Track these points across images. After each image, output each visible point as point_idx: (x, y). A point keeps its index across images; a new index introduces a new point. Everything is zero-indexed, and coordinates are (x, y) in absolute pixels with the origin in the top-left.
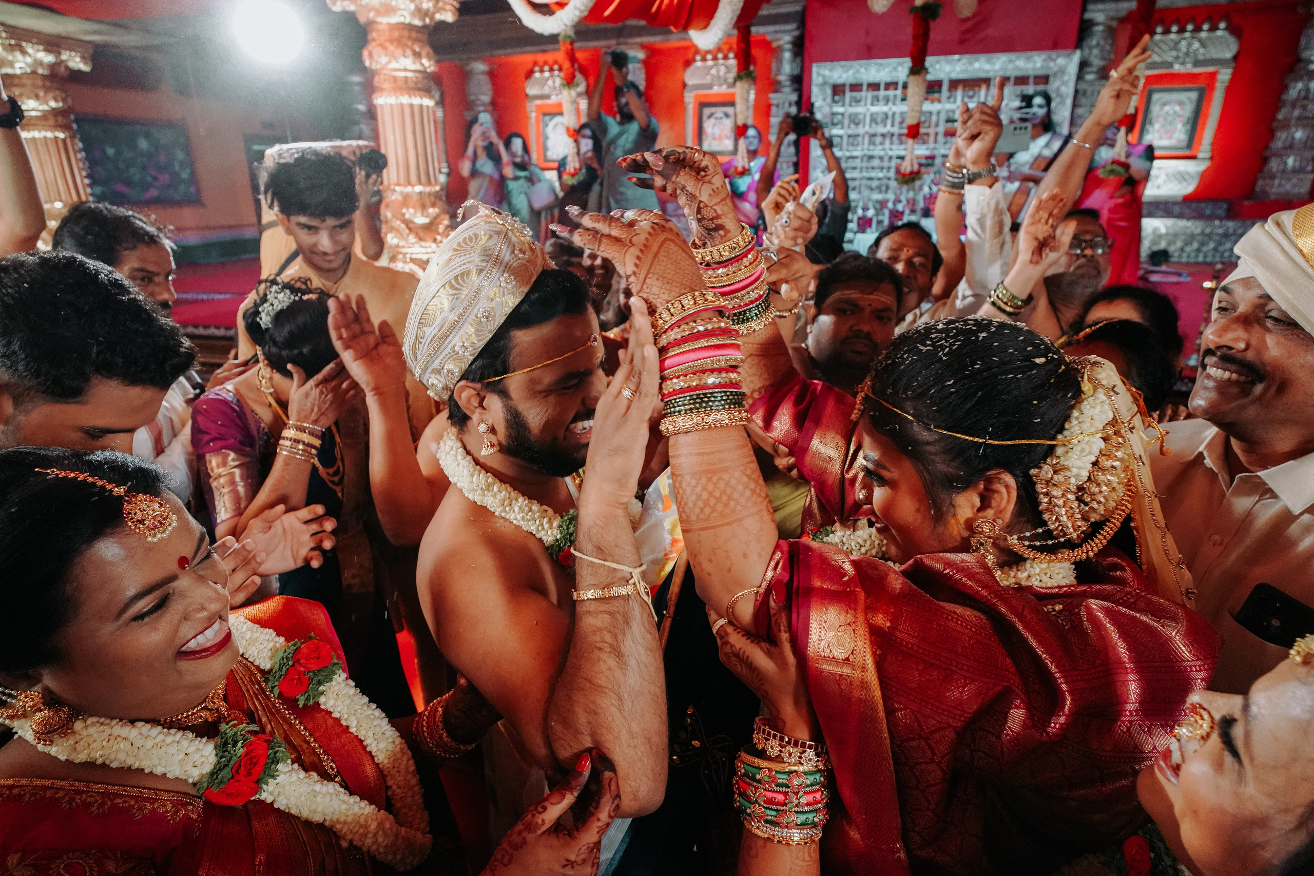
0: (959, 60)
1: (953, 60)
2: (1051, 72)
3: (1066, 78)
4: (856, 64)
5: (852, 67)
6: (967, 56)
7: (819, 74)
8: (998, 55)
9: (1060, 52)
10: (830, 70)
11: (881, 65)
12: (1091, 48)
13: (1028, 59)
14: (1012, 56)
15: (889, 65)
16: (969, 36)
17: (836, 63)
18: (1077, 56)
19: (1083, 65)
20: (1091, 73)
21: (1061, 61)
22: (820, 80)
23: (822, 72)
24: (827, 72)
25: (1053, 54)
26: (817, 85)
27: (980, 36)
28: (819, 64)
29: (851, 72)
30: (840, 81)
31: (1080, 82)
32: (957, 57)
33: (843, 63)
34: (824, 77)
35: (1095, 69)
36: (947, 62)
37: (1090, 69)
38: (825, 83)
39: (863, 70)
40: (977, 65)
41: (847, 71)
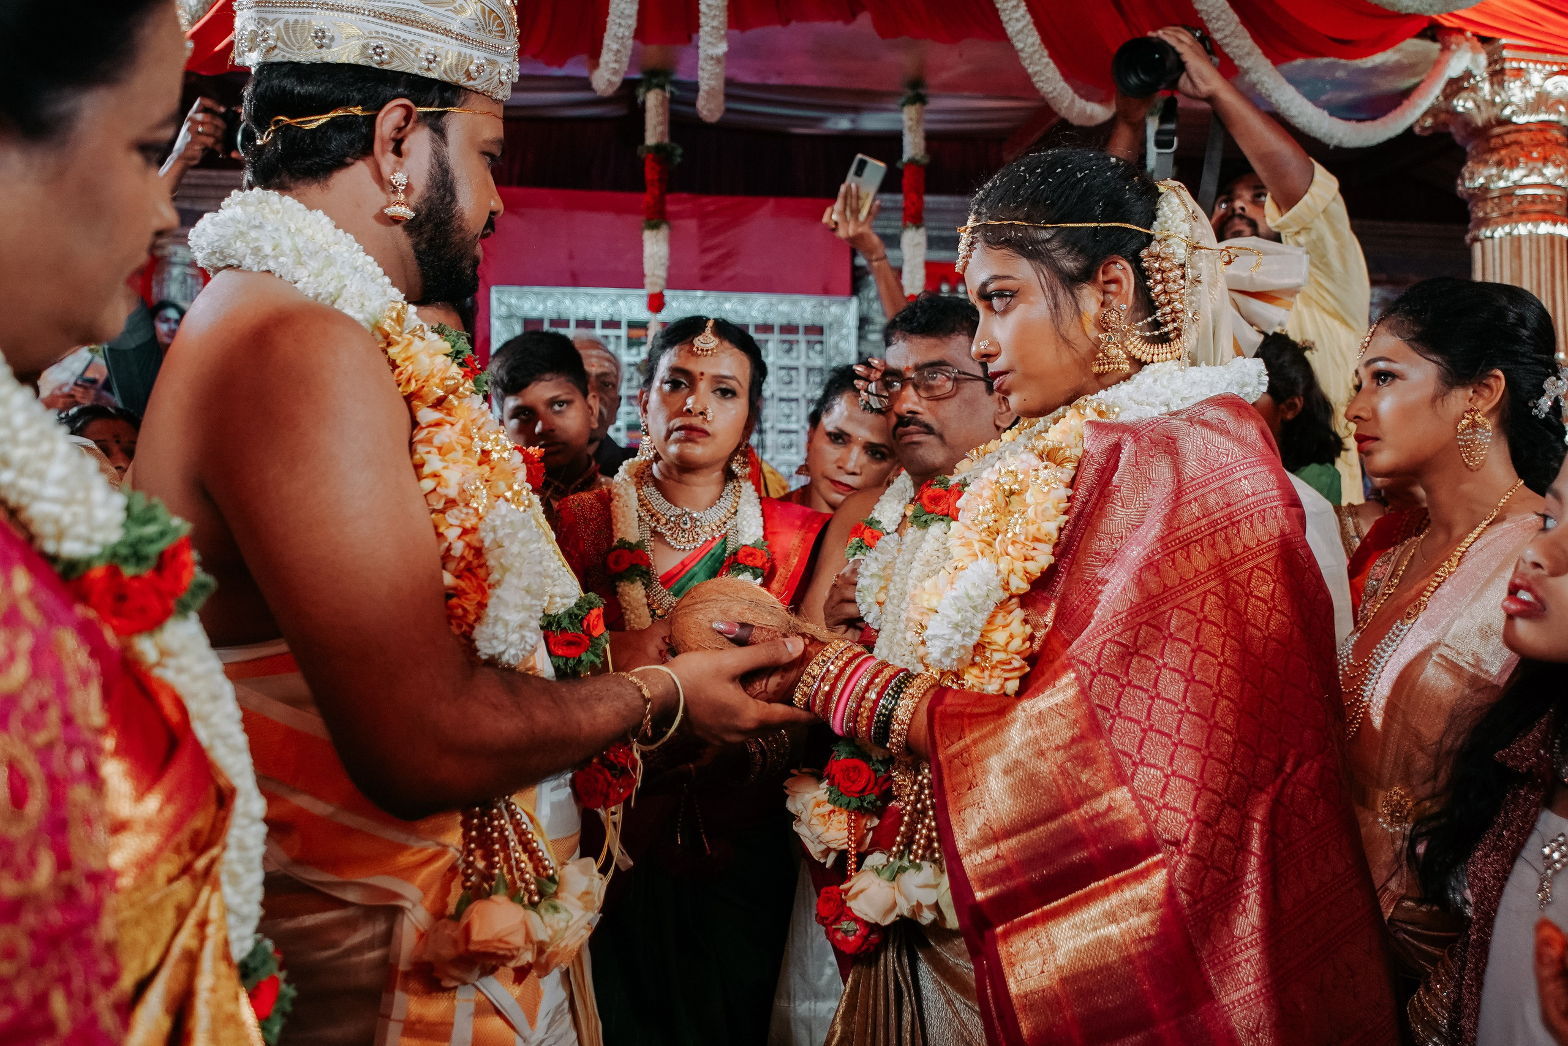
0: (703, 298)
1: (695, 297)
2: (825, 324)
3: (844, 331)
4: (558, 291)
5: (551, 295)
6: (713, 294)
7: (500, 302)
8: (755, 295)
9: (834, 298)
10: (519, 298)
11: (594, 296)
12: (869, 301)
13: (794, 303)
14: (774, 298)
15: (606, 296)
16: (712, 272)
17: (526, 289)
18: (854, 303)
19: (864, 322)
20: (874, 332)
21: (835, 309)
22: (503, 310)
23: (505, 299)
24: (513, 301)
25: (826, 300)
26: (500, 317)
27: (728, 273)
28: (501, 288)
29: (550, 303)
30: (534, 314)
31: (863, 343)
32: (699, 293)
33: (537, 289)
34: (509, 306)
35: (878, 327)
36: (687, 298)
37: (871, 327)
38: (510, 316)
39: (567, 302)
40: (728, 306)
41: (544, 301)
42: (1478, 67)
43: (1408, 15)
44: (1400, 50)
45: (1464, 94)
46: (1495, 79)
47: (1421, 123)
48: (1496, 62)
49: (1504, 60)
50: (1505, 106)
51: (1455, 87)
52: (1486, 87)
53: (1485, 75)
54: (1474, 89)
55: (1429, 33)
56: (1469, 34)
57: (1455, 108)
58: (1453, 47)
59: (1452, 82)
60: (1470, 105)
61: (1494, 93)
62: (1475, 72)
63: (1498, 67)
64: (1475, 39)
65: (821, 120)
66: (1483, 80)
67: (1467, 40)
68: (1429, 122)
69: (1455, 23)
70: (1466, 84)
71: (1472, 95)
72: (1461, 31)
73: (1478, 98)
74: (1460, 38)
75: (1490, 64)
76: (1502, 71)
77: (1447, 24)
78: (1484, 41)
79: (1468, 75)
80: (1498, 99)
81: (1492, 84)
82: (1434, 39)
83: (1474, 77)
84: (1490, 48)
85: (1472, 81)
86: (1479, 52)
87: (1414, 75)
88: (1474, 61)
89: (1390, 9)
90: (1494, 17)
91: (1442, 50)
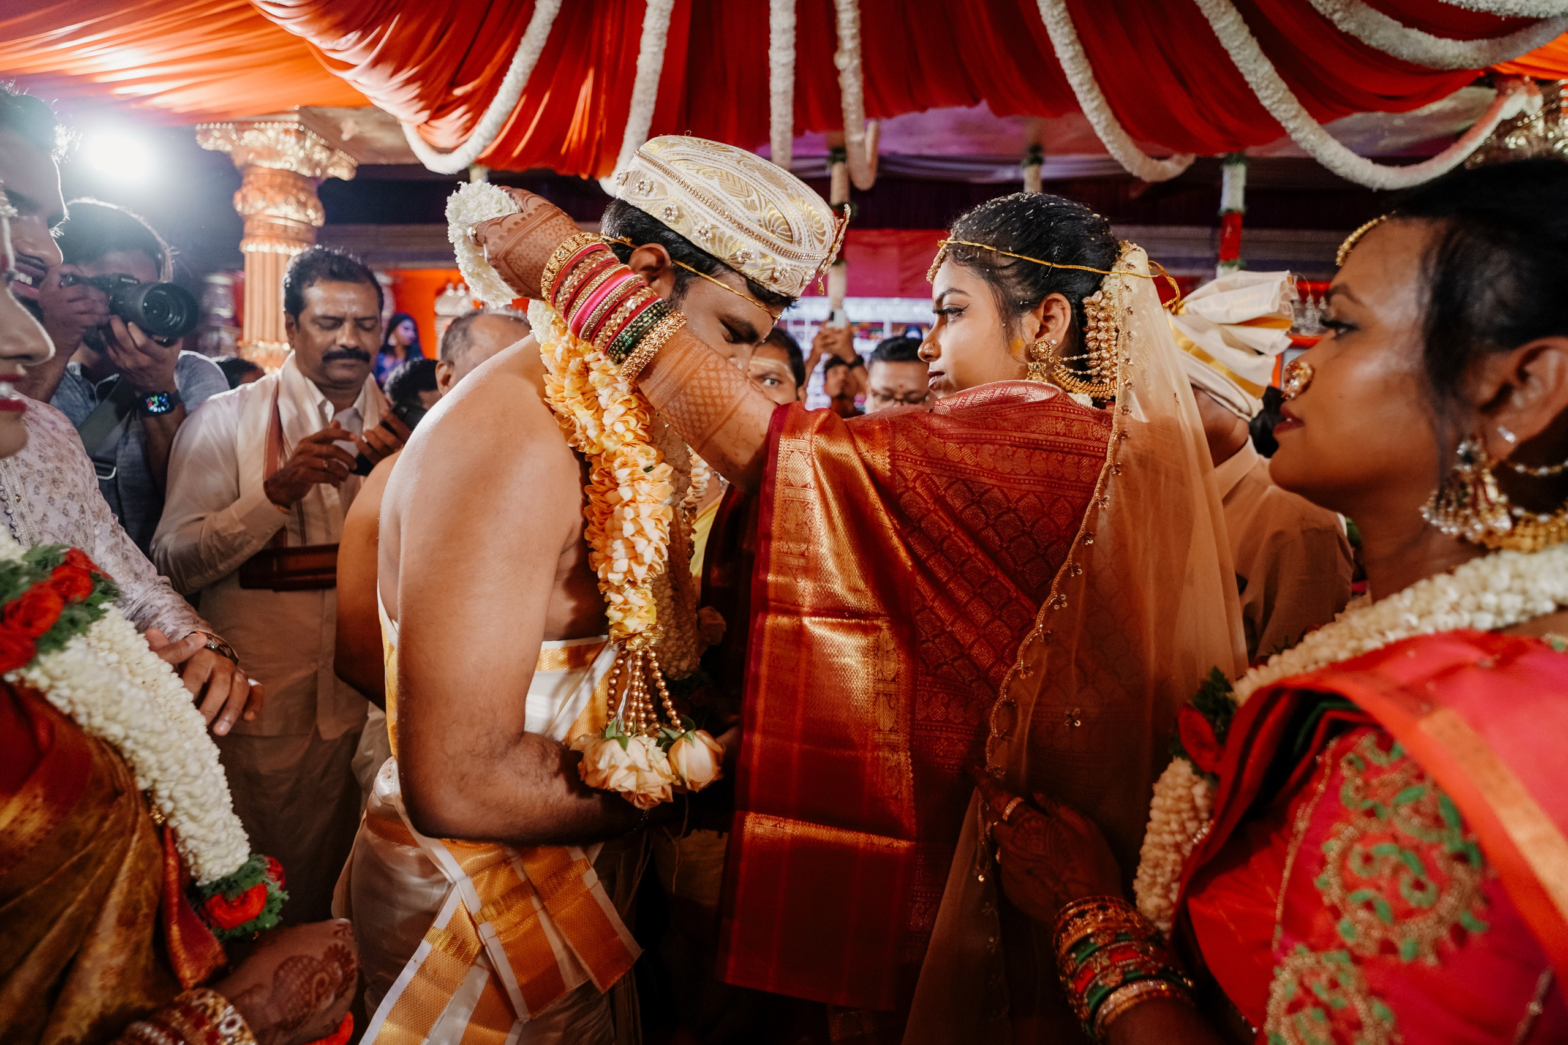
42: (1532, 108)
43: (1454, 71)
44: (1455, 98)
45: (1518, 133)
46: (1550, 117)
47: (1473, 159)
48: (1553, 101)
49: (1561, 99)
50: (1557, 140)
51: (1508, 127)
52: (1540, 126)
53: (1540, 114)
54: (1528, 127)
55: (1487, 81)
56: (1527, 79)
57: (1507, 145)
58: (1509, 91)
59: (1504, 123)
60: (1522, 141)
61: (1547, 129)
62: (1529, 112)
63: (1554, 106)
64: (1532, 84)
65: (991, 172)
66: (1538, 118)
67: (1524, 84)
68: (1480, 158)
69: (1513, 70)
70: (1520, 124)
71: (1525, 132)
72: (1519, 77)
73: (1532, 136)
74: (1518, 83)
75: (1545, 104)
76: (1559, 109)
77: (1504, 71)
78: (1541, 83)
79: (1522, 115)
80: (1551, 135)
81: (1546, 122)
82: (1491, 86)
83: (1529, 117)
84: (1547, 89)
85: (1526, 120)
86: (1535, 94)
87: (1469, 118)
88: (1529, 103)
89: (1432, 67)
90: (1554, 60)
91: (1498, 96)
